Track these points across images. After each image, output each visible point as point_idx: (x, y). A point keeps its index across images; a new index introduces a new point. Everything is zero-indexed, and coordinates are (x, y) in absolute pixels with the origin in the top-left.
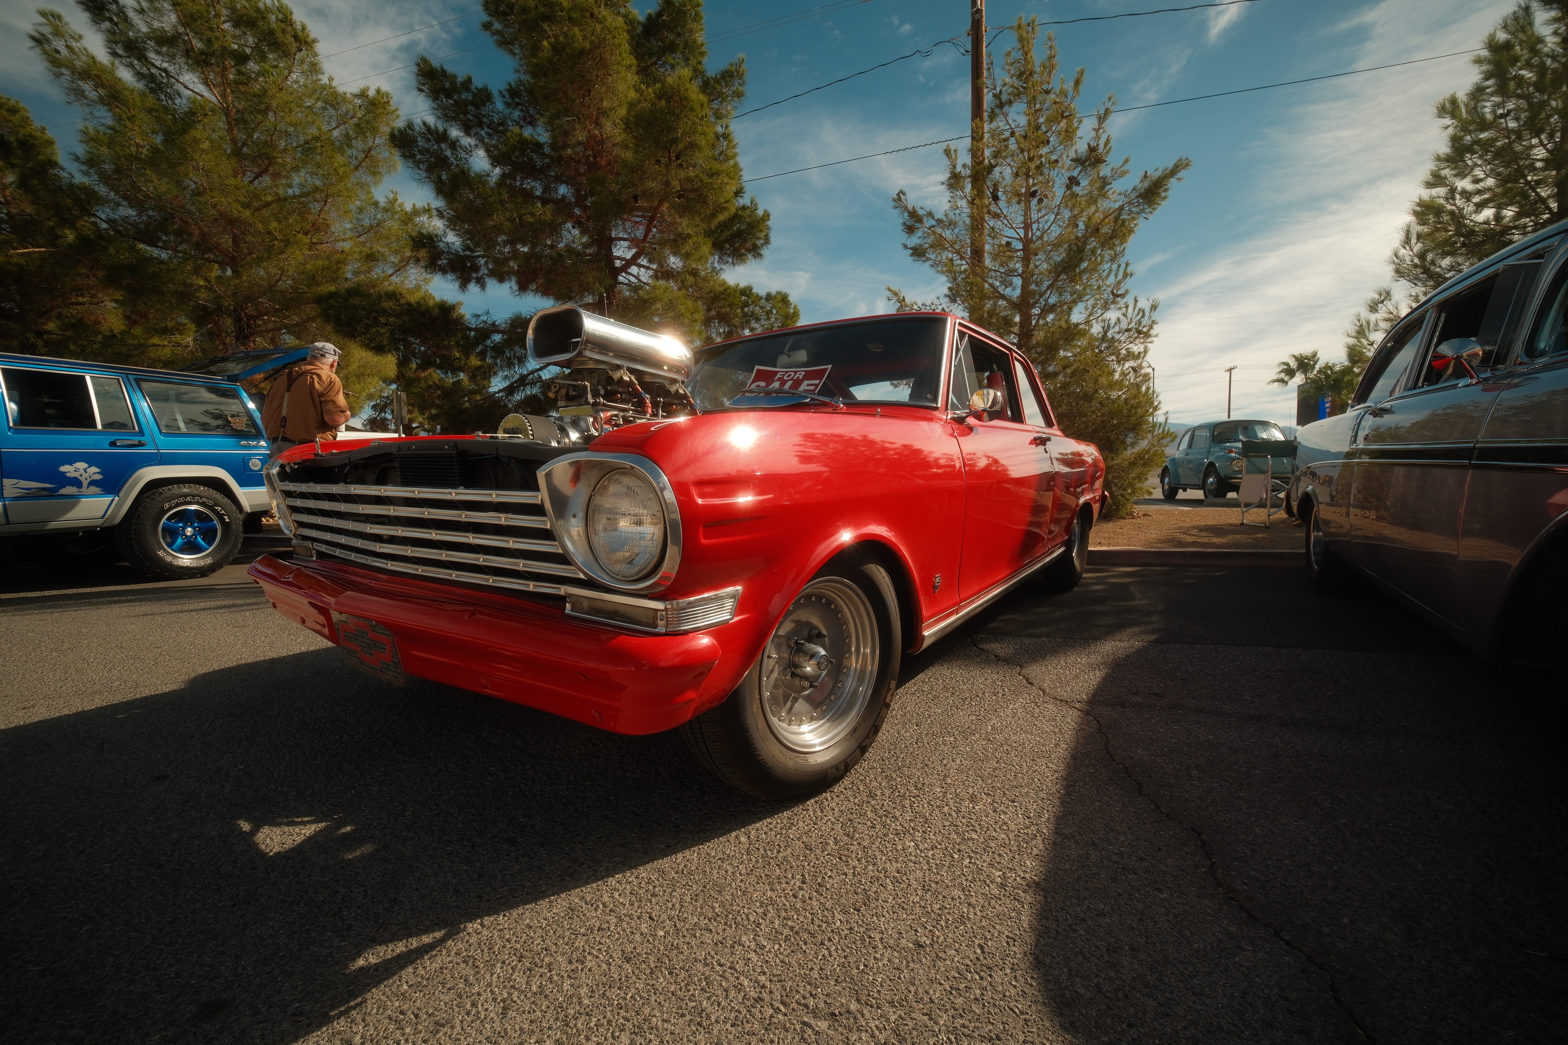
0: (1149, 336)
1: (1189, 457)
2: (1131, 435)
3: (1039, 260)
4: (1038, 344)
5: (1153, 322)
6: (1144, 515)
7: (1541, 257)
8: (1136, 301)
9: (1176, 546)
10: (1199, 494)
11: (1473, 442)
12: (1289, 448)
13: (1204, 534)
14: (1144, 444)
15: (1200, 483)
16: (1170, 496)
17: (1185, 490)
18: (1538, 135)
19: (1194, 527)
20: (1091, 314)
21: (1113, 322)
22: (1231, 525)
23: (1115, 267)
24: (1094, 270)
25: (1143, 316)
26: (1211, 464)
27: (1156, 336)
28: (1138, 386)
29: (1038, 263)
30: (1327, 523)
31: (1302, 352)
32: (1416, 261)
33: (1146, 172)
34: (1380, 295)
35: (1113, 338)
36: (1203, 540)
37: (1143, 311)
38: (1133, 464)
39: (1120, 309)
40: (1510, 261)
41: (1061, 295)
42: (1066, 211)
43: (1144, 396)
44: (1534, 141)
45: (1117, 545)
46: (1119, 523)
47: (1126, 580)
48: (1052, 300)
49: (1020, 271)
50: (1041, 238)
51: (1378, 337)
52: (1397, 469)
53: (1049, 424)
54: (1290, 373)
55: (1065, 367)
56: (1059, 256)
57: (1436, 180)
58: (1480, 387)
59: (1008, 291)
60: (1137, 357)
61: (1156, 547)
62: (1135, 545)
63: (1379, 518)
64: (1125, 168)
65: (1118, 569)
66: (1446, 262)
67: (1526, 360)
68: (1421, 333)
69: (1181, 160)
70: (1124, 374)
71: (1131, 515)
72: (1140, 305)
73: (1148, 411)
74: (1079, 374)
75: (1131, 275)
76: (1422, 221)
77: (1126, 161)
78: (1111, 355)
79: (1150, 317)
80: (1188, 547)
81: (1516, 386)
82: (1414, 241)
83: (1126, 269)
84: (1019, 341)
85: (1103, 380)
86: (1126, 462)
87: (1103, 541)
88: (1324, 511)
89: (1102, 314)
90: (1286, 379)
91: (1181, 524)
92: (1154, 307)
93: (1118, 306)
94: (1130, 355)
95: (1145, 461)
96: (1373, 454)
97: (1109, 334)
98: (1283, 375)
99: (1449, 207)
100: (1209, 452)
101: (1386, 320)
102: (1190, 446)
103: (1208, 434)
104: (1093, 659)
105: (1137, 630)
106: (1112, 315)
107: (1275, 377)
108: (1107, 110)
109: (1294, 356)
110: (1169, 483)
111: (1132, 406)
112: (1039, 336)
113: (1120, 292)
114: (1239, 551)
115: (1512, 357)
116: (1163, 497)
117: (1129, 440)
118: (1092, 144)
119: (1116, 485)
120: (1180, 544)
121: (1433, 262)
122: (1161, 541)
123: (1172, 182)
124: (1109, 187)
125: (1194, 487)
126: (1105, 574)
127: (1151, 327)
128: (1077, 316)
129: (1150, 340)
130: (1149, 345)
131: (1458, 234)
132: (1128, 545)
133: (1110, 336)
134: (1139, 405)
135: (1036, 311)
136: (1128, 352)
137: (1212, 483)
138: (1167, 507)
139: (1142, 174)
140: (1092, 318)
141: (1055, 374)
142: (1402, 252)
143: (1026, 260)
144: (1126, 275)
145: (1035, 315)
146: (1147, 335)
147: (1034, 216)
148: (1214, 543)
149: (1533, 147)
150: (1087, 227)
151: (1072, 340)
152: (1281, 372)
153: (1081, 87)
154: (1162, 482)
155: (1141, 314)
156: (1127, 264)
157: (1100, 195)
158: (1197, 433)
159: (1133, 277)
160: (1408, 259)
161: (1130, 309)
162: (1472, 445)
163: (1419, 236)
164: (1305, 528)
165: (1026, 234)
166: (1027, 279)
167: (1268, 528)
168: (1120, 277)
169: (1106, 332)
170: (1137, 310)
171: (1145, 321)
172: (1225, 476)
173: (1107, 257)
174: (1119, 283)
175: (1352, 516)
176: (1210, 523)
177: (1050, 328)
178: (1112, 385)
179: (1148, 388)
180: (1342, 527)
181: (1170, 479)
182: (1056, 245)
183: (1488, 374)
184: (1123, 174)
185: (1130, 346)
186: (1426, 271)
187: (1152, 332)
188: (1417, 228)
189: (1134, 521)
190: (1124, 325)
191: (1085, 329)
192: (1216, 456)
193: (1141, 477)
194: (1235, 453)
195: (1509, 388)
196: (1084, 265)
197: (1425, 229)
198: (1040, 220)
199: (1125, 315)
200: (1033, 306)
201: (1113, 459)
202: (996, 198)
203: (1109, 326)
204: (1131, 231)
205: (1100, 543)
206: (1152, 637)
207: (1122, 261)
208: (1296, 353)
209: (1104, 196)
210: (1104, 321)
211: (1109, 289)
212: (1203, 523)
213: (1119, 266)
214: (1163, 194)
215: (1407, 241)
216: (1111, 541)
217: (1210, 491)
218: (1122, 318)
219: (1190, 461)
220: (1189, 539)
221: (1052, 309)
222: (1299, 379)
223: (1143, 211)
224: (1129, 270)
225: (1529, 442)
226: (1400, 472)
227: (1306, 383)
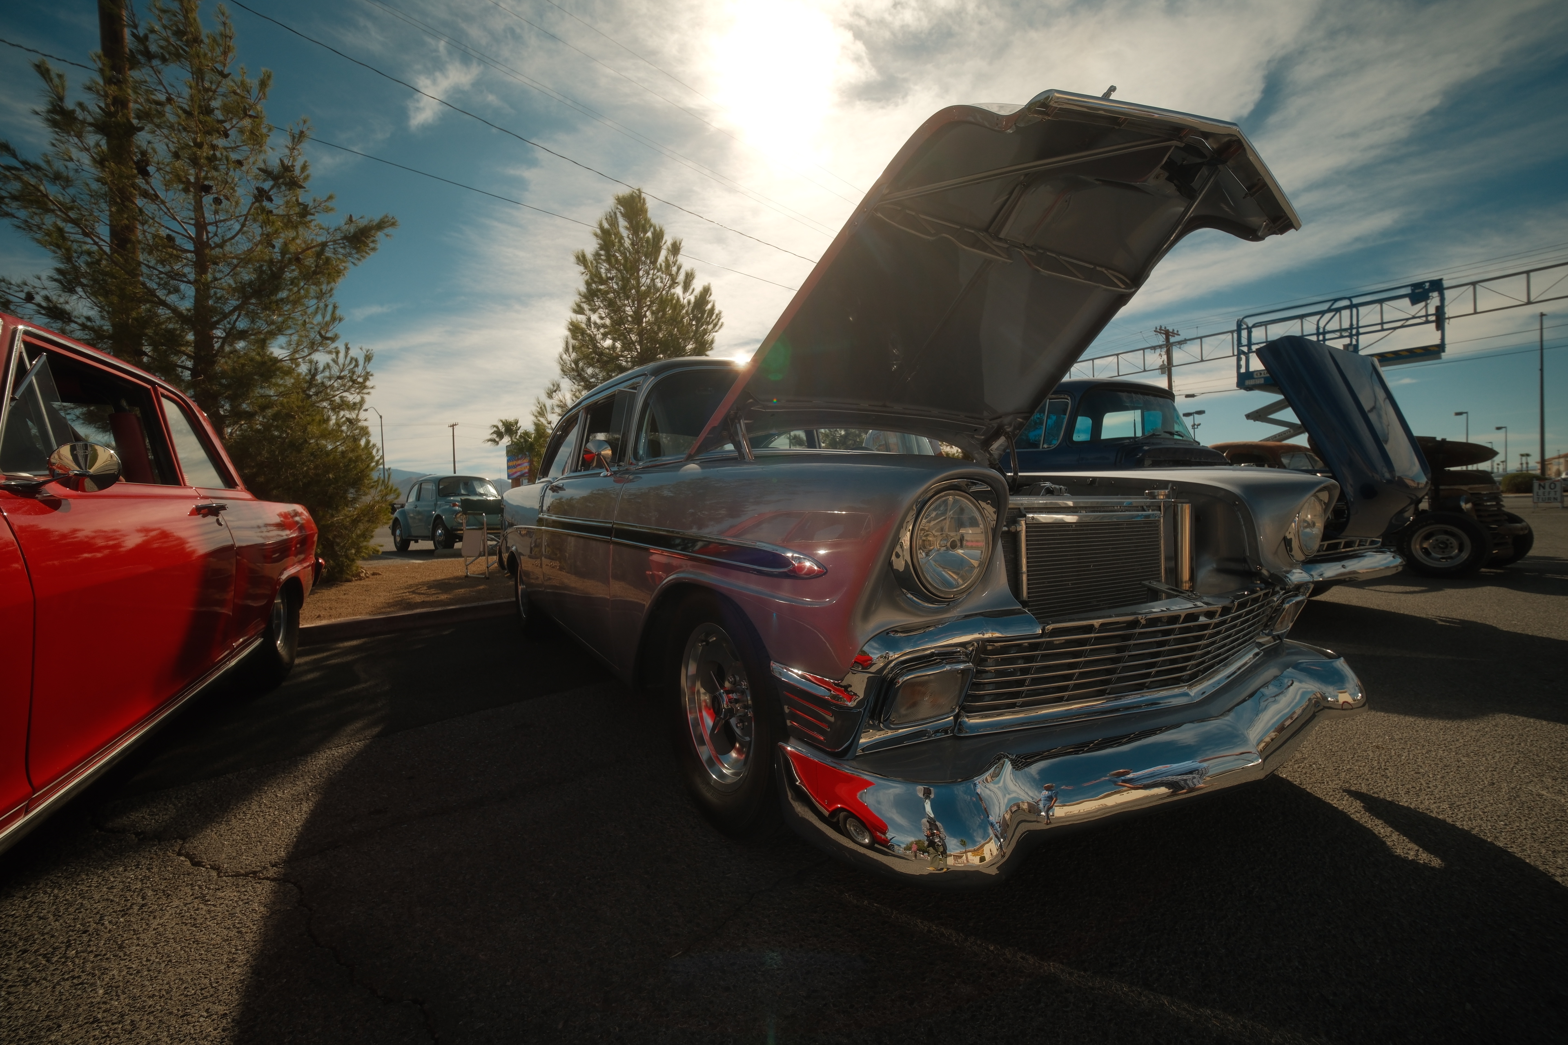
0: (365, 387)
1: (418, 509)
2: (352, 490)
3: (220, 271)
4: (224, 374)
5: (368, 373)
6: (374, 574)
7: (635, 388)
8: (347, 349)
9: (405, 609)
10: (429, 545)
11: (611, 523)
12: (497, 507)
13: (433, 591)
14: (367, 499)
15: (430, 534)
16: (402, 550)
17: (416, 541)
18: (628, 300)
19: (423, 584)
20: (295, 351)
21: (321, 366)
22: (457, 578)
23: (322, 305)
24: (296, 302)
25: (357, 365)
26: (438, 517)
27: (372, 388)
28: (355, 440)
29: (218, 275)
30: (527, 574)
31: (507, 418)
32: (573, 365)
33: (351, 216)
34: (554, 385)
35: (323, 383)
36: (432, 599)
37: (356, 361)
38: (355, 522)
39: (330, 352)
40: (621, 387)
41: (253, 321)
42: (255, 225)
43: (363, 449)
44: (626, 302)
45: (340, 615)
46: (344, 588)
47: (349, 658)
48: (242, 324)
49: (192, 277)
50: (221, 246)
51: (554, 419)
52: (570, 538)
53: (229, 483)
54: (500, 435)
55: (263, 408)
56: (247, 275)
57: (579, 310)
58: (612, 479)
59: (172, 299)
60: (354, 407)
61: (384, 613)
62: (361, 614)
63: (561, 569)
64: (329, 204)
65: (341, 645)
66: (590, 371)
67: (634, 462)
68: (577, 427)
69: (387, 217)
70: (338, 425)
71: (358, 576)
72: (353, 353)
73: (368, 466)
74: (284, 417)
75: (340, 320)
76: (574, 337)
77: (330, 198)
78: (322, 400)
79: (365, 367)
80: (417, 608)
81: (631, 481)
82: (571, 350)
83: (333, 312)
84: (195, 365)
85: (313, 429)
86: (348, 519)
87: (323, 613)
88: (526, 564)
89: (310, 354)
90: (497, 439)
91: (411, 582)
92: (368, 358)
93: (328, 349)
94: (344, 405)
95: (371, 516)
96: (555, 524)
97: (319, 378)
98: (494, 436)
99: (588, 332)
100: (436, 505)
101: (559, 406)
102: (418, 498)
103: (434, 488)
104: (300, 787)
105: (358, 724)
106: (321, 358)
107: (489, 437)
108: (302, 132)
109: (502, 421)
110: (401, 535)
111: (350, 460)
112: (222, 365)
113: (329, 335)
114: (464, 606)
115: (627, 458)
116: (395, 549)
117: (350, 496)
118: (286, 162)
119: (338, 544)
120: (410, 605)
121: (583, 370)
122: (390, 605)
123: (380, 235)
124: (312, 217)
125: (425, 538)
126: (325, 654)
127: (366, 379)
128: (278, 350)
129: (365, 391)
130: (366, 396)
131: (595, 352)
132: (354, 615)
133: (319, 381)
134: (358, 458)
135: (218, 333)
136: (342, 401)
137: (440, 535)
138: (398, 562)
139: (347, 217)
140: (297, 356)
141: (250, 416)
142: (565, 356)
143: (201, 266)
144: (334, 319)
145: (219, 338)
146: (363, 386)
147: (209, 216)
148: (442, 601)
149: (625, 305)
150: (283, 253)
151: (271, 377)
152: (494, 433)
153: (268, 90)
154: (394, 533)
155: (354, 363)
156: (335, 307)
157: (301, 223)
158: (424, 486)
159: (343, 323)
160: (568, 363)
161: (342, 355)
162: (611, 525)
163: (574, 347)
164: (514, 579)
165: (199, 234)
166: (203, 291)
167: (488, 578)
168: (328, 318)
169: (314, 376)
170: (349, 359)
171: (359, 370)
172: (452, 528)
173: (312, 293)
174: (327, 324)
175: (544, 566)
176: (439, 577)
177: (239, 357)
178: (325, 435)
179: (368, 442)
180: (537, 578)
181: (401, 531)
182: (245, 260)
183: (615, 469)
184: (328, 210)
185: (345, 394)
186: (579, 375)
187: (368, 383)
188: (572, 342)
189: (362, 583)
190: (335, 370)
191: (290, 368)
192: (441, 509)
193: (366, 535)
194: (458, 506)
195: (628, 482)
196: (283, 294)
197: (577, 343)
198: (220, 225)
199: (335, 361)
200: (214, 326)
201: (333, 516)
202: (145, 173)
203: (316, 369)
204: (339, 273)
205: (319, 616)
206: (376, 730)
207: (331, 301)
208: (504, 419)
209: (306, 225)
210: (311, 362)
211: (317, 329)
212: (432, 579)
213: (326, 306)
214: (372, 245)
215: (567, 350)
216: (333, 612)
217: (439, 542)
218: (332, 364)
219: (419, 513)
220: (418, 599)
221: (242, 335)
222: (506, 441)
223: (350, 254)
224: (338, 313)
225: (640, 527)
226: (572, 541)
227: (512, 444)
